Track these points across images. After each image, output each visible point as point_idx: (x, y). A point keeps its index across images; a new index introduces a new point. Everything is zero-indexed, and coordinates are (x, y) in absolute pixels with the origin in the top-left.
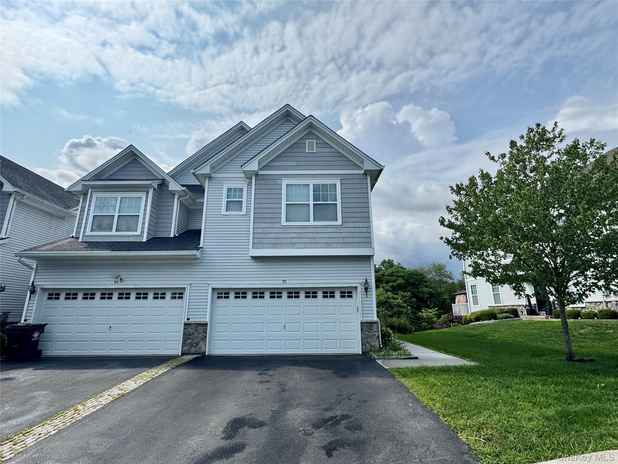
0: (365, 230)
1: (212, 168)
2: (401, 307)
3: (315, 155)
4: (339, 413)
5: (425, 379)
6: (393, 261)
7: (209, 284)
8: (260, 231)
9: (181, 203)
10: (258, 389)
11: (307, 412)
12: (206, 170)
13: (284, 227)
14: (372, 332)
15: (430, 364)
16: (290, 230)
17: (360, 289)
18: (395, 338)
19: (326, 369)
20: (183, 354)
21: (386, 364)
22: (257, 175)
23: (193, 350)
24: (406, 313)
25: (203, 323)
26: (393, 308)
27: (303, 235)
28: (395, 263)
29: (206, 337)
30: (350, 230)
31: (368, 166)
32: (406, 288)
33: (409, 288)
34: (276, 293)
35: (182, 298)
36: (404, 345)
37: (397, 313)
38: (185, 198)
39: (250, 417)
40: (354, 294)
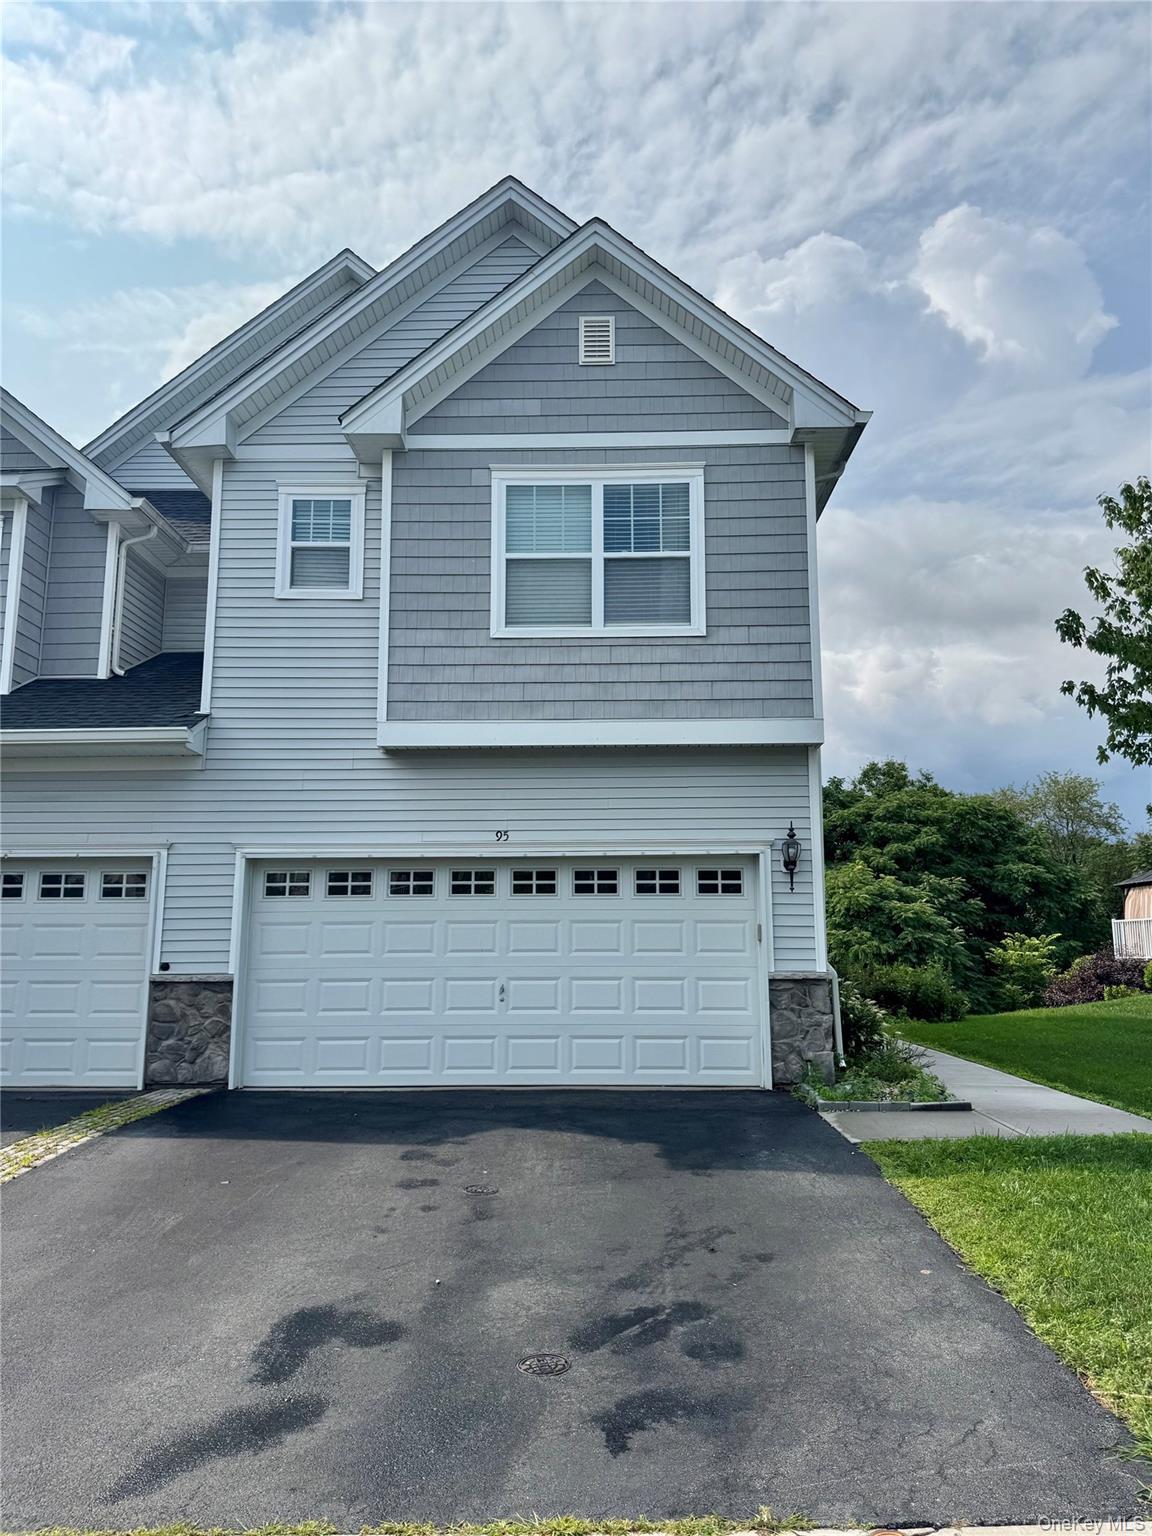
0: (790, 653)
1: (235, 425)
2: (928, 926)
3: (610, 374)
4: (668, 1298)
5: (987, 1183)
6: (904, 769)
7: (235, 846)
8: (415, 657)
9: (131, 555)
10: (393, 1209)
11: (554, 1290)
12: (211, 431)
13: (498, 643)
14: (810, 1015)
15: (1009, 1130)
16: (519, 656)
17: (769, 864)
18: (896, 1036)
19: (640, 1139)
20: (150, 1085)
21: (856, 1128)
22: (399, 453)
23: (184, 1072)
24: (946, 951)
25: (218, 978)
26: (898, 930)
27: (568, 673)
28: (913, 775)
29: (228, 1028)
30: (734, 654)
31: (808, 413)
32: (949, 861)
33: (960, 862)
34: (472, 878)
35: (140, 892)
36: (924, 1061)
37: (915, 947)
38: (141, 539)
39: (353, 1307)
40: (746, 881)
